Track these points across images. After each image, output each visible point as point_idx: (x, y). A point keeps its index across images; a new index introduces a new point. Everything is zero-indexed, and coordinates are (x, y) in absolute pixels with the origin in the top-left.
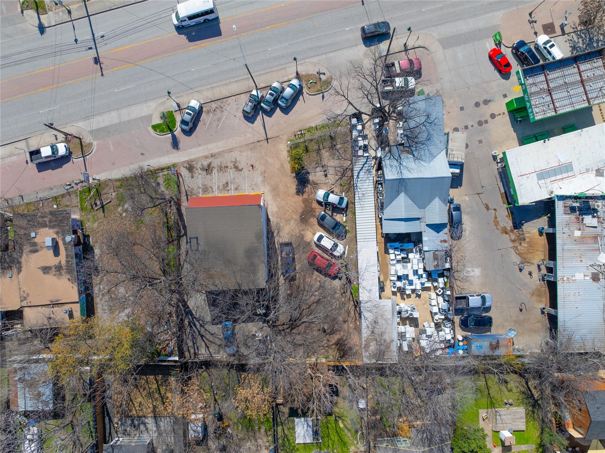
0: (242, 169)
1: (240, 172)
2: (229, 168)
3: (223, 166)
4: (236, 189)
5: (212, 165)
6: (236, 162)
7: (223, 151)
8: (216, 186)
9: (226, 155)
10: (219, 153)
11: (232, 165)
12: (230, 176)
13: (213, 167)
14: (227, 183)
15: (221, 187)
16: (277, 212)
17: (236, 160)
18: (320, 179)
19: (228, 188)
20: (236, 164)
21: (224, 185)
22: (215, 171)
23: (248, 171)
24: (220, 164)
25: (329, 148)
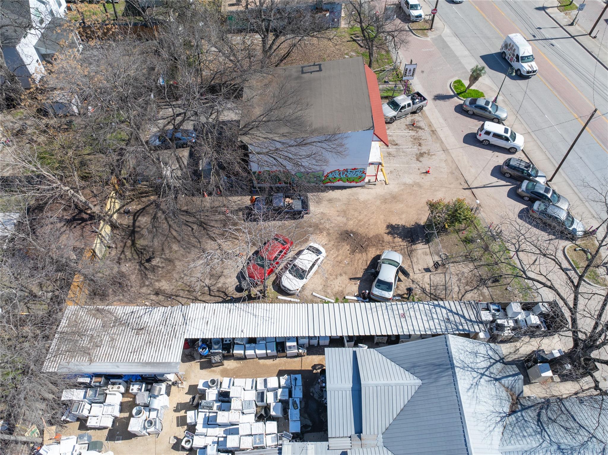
0: (421, 162)
1: (415, 159)
2: (420, 148)
3: (421, 141)
4: (389, 154)
5: (420, 131)
6: (429, 155)
7: (442, 142)
8: (391, 134)
9: (438, 145)
10: (438, 138)
11: (424, 150)
12: (408, 148)
13: (417, 132)
14: (396, 144)
15: (390, 138)
16: (358, 199)
17: (432, 155)
18: (421, 261)
20: (426, 155)
21: (394, 141)
22: (412, 133)
23: (417, 168)
24: (423, 138)
25: (478, 275)
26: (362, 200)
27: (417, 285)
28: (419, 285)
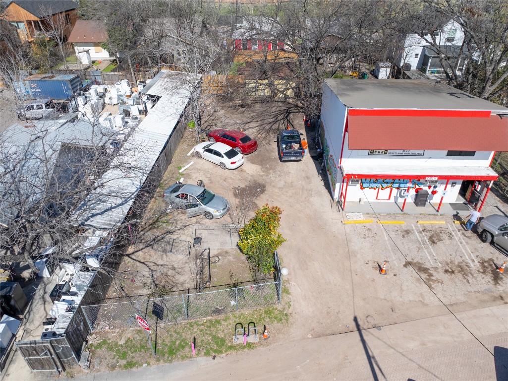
0: (405, 266)
1: (409, 260)
2: (441, 271)
3: (460, 276)
4: (408, 232)
5: (489, 277)
7: (475, 307)
8: (457, 239)
9: (462, 298)
10: (483, 303)
11: (436, 276)
12: (431, 254)
13: (484, 272)
14: (434, 242)
15: (444, 236)
17: (430, 285)
19: (429, 234)
20: (424, 276)
21: (440, 240)
22: (475, 266)
23: (389, 260)
24: (469, 278)
25: (174, 289)
26: (311, 199)
27: (179, 228)
28: (179, 230)
